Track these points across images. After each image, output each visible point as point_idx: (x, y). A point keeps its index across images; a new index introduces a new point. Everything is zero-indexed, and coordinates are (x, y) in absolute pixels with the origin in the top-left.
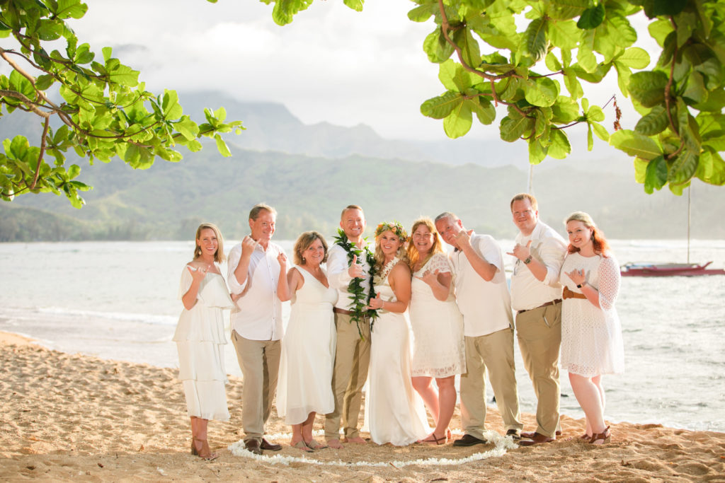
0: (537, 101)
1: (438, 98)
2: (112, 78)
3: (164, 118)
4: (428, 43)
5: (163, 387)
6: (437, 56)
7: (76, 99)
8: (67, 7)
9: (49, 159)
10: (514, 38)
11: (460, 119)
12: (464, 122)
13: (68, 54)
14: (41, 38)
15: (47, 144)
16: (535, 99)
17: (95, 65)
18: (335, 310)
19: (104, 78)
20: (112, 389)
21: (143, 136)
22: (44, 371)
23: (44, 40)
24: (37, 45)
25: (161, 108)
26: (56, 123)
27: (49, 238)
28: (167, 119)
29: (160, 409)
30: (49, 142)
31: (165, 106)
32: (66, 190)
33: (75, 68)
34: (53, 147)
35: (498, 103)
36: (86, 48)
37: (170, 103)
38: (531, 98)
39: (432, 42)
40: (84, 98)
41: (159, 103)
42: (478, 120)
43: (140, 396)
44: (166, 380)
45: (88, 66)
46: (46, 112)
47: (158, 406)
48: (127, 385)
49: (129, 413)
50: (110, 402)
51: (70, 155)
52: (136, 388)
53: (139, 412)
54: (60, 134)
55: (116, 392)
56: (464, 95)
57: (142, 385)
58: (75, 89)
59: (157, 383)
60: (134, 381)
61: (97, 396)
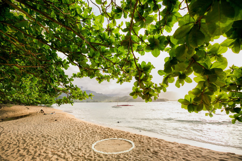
2: (77, 89)
3: (84, 95)
9: (68, 100)
12: (136, 96)
13: (70, 86)
17: (74, 87)
23: (67, 84)
26: (69, 95)
29: (82, 133)
30: (68, 98)
31: (84, 93)
33: (71, 88)
36: (73, 85)
42: (139, 96)
43: (79, 129)
44: (83, 125)
45: (73, 88)
46: (68, 94)
47: (82, 132)
48: (78, 126)
49: (77, 134)
50: (75, 131)
51: (71, 99)
52: (79, 127)
53: (79, 134)
54: (70, 96)
55: (77, 128)
56: (137, 92)
57: (80, 127)
58: (72, 91)
59: (82, 126)
60: (79, 126)
61: (74, 129)
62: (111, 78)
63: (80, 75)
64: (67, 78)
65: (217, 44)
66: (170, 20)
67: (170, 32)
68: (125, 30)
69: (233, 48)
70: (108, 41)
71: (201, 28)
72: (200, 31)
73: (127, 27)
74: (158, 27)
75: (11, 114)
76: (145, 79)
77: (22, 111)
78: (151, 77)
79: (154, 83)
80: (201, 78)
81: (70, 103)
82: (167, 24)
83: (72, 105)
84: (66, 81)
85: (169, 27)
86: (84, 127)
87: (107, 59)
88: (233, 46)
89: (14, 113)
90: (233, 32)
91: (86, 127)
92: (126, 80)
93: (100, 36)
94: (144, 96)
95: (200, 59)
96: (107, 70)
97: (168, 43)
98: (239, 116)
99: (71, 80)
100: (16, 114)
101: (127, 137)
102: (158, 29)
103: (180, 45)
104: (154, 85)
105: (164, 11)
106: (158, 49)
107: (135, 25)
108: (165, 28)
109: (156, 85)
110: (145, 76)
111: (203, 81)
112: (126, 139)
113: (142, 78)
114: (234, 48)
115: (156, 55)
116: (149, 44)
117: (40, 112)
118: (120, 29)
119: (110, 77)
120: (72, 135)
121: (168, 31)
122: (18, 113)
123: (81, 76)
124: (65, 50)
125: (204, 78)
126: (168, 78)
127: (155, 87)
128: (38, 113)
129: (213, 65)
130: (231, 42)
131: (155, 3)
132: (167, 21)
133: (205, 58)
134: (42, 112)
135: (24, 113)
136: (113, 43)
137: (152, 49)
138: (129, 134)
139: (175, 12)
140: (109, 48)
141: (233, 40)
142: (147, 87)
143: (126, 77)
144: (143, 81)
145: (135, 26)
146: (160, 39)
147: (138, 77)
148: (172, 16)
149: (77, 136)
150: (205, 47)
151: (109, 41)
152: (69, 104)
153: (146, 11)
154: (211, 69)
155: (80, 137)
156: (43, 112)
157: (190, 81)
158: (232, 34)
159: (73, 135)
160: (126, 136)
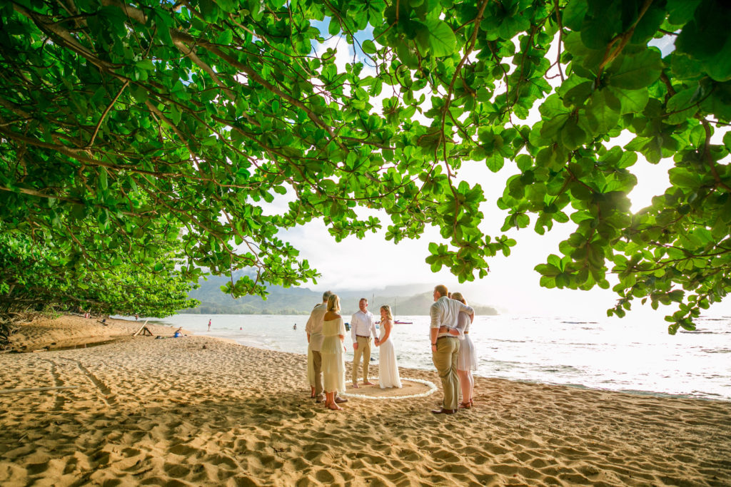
9: (259, 283)
17: (284, 248)
18: (357, 336)
19: (286, 253)
20: (270, 361)
22: (243, 353)
27: (229, 313)
36: (281, 241)
52: (278, 360)
56: (441, 257)
62: (369, 228)
63: (287, 221)
65: (617, 148)
66: (526, 94)
67: (525, 119)
68: (429, 114)
69: (647, 153)
70: (380, 135)
71: (579, 122)
72: (579, 128)
73: (433, 105)
74: (499, 107)
75: (60, 337)
76: (467, 221)
77: (90, 331)
78: (480, 216)
79: (483, 235)
80: (586, 213)
81: (259, 295)
82: (518, 103)
84: (265, 231)
85: (523, 109)
87: (372, 176)
88: (647, 150)
89: (69, 333)
90: (647, 124)
91: (296, 359)
92: (408, 233)
93: (362, 123)
94: (458, 265)
95: (584, 175)
96: (377, 201)
97: (524, 144)
98: (685, 314)
100: (74, 336)
102: (499, 113)
103: (544, 147)
104: (483, 239)
105: (514, 75)
106: (499, 155)
107: (453, 103)
108: (514, 110)
109: (488, 238)
110: (467, 213)
111: (589, 219)
113: (460, 219)
114: (649, 154)
115: (495, 167)
116: (481, 143)
117: (139, 334)
118: (417, 110)
119: (367, 225)
121: (521, 117)
122: (80, 334)
123: (289, 224)
124: (290, 154)
125: (591, 214)
126: (518, 218)
127: (485, 242)
128: (135, 335)
129: (608, 186)
130: (645, 143)
131: (498, 61)
132: (519, 96)
133: (595, 173)
134: (147, 333)
135: (96, 335)
136: (390, 138)
137: (489, 155)
139: (537, 77)
140: (380, 151)
141: (647, 138)
143: (410, 226)
144: (462, 225)
145: (454, 106)
146: (505, 135)
147: (450, 217)
148: (530, 86)
150: (596, 152)
151: (382, 133)
153: (479, 77)
154: (605, 192)
156: (150, 332)
157: (564, 219)
158: (644, 127)
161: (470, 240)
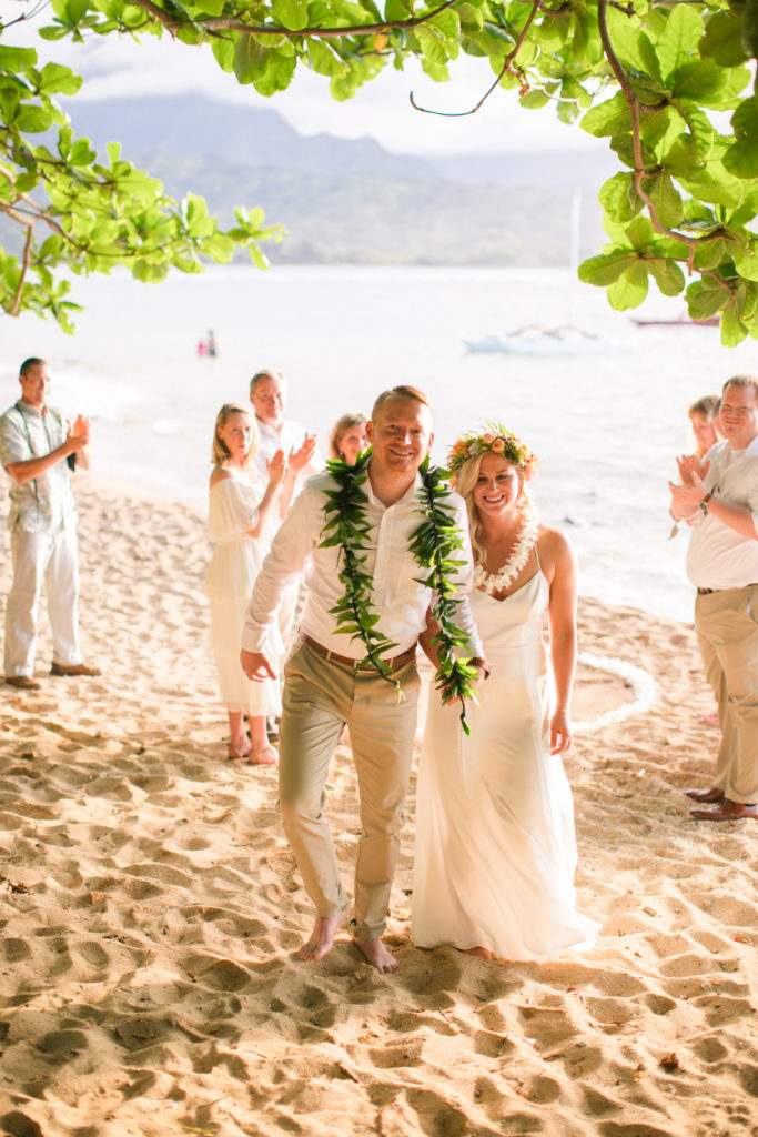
0: (752, 272)
1: (603, 257)
2: (120, 186)
3: (188, 233)
4: (606, 193)
5: (180, 547)
6: (619, 212)
7: (70, 205)
8: (54, 78)
9: (33, 277)
10: (733, 189)
11: (631, 285)
12: (635, 290)
13: (60, 151)
14: (22, 130)
15: (29, 259)
16: (749, 271)
17: (96, 169)
19: (110, 185)
20: (116, 550)
21: (160, 256)
23: (25, 131)
24: (17, 139)
25: (184, 219)
26: (42, 232)
28: (193, 234)
29: (182, 594)
30: (34, 257)
31: (189, 217)
32: (55, 312)
33: (69, 172)
34: (40, 263)
35: (693, 272)
36: (84, 146)
37: (196, 214)
38: (745, 270)
39: (612, 191)
40: (79, 204)
41: (181, 212)
42: (657, 289)
43: (153, 566)
44: (182, 534)
45: (88, 169)
46: (29, 220)
47: (179, 587)
48: (134, 542)
49: (143, 601)
50: (115, 576)
51: (60, 272)
52: (146, 548)
53: (155, 599)
54: (48, 246)
55: (122, 556)
56: (641, 255)
57: (153, 544)
58: (73, 197)
59: (171, 539)
60: (142, 535)
61: (98, 563)
64: (21, 76)
81: (48, 312)
83: (68, 329)
84: (18, 111)
86: (190, 551)
94: (705, 288)
99: (52, 83)
101: (604, 640)
112: (598, 651)
113: (666, 154)
120: (96, 605)
138: (633, 620)
142: (717, 217)
144: (674, 175)
149: (144, 619)
152: (42, 315)
155: (171, 627)
159: (104, 607)
160: (600, 636)
161: (727, 219)
